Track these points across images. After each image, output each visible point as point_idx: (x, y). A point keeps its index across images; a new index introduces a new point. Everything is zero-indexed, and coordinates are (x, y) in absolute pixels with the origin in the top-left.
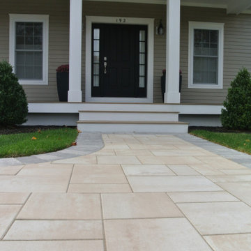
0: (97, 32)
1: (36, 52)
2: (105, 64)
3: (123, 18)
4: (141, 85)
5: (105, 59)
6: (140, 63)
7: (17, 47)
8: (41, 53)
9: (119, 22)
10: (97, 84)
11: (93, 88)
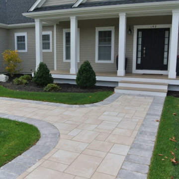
0: (140, 33)
1: (108, 46)
2: (144, 51)
3: (154, 25)
4: (165, 63)
5: (144, 48)
6: (165, 50)
7: (99, 44)
8: (111, 46)
9: (152, 28)
10: (139, 62)
11: (137, 65)
